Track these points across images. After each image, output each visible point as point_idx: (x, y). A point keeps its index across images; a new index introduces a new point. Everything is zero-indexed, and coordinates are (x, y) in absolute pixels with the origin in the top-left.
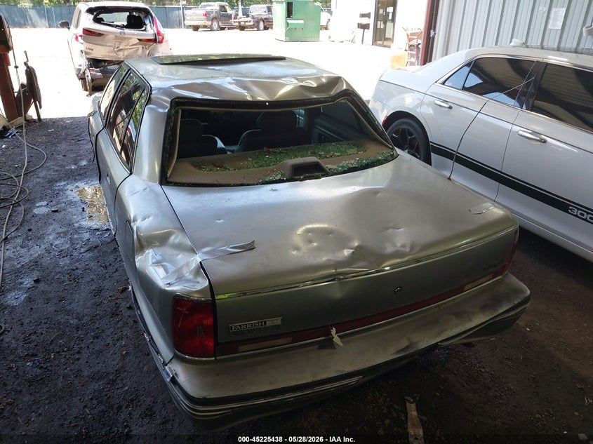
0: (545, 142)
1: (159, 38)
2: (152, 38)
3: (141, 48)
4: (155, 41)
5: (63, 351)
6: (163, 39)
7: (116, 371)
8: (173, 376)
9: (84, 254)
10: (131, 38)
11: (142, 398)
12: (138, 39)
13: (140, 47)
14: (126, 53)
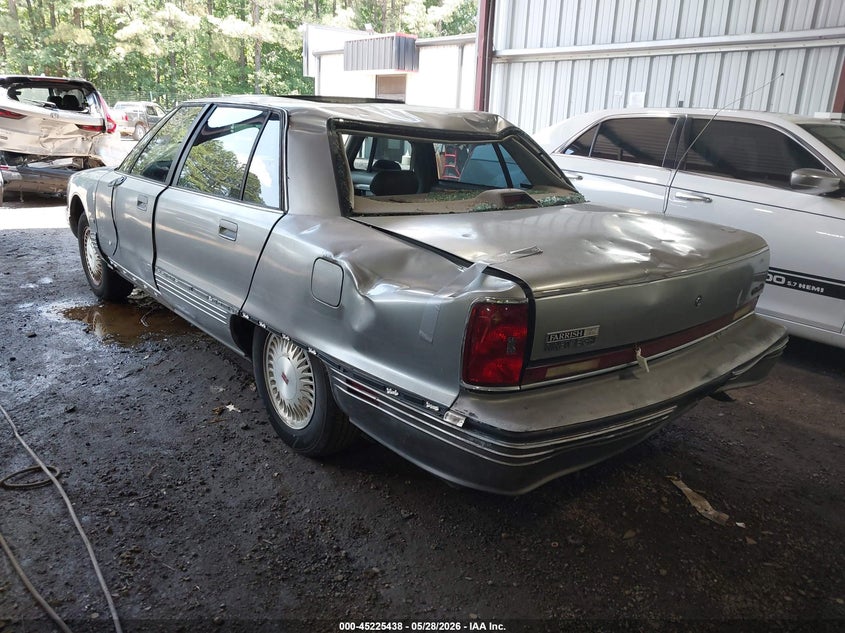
0: (710, 201)
1: (109, 125)
2: (99, 123)
3: (80, 140)
4: (102, 129)
5: (178, 485)
6: (115, 126)
7: (278, 495)
8: (467, 418)
9: (127, 379)
10: (65, 124)
11: (338, 517)
12: (78, 125)
13: (79, 137)
14: (57, 144)
